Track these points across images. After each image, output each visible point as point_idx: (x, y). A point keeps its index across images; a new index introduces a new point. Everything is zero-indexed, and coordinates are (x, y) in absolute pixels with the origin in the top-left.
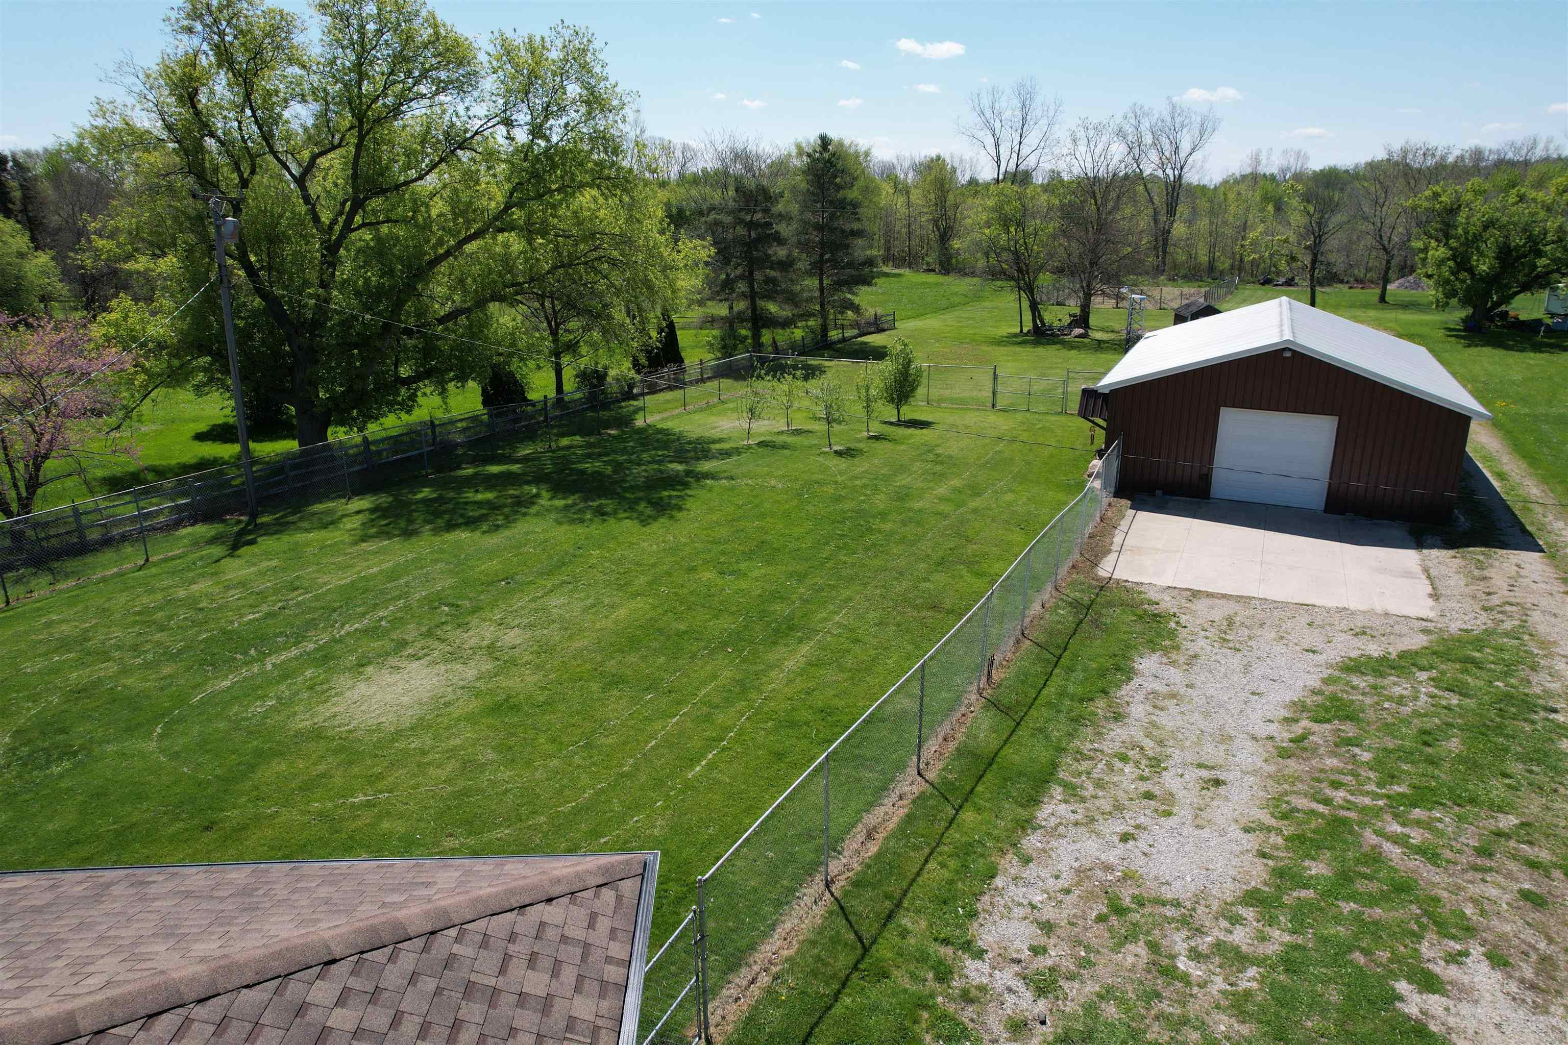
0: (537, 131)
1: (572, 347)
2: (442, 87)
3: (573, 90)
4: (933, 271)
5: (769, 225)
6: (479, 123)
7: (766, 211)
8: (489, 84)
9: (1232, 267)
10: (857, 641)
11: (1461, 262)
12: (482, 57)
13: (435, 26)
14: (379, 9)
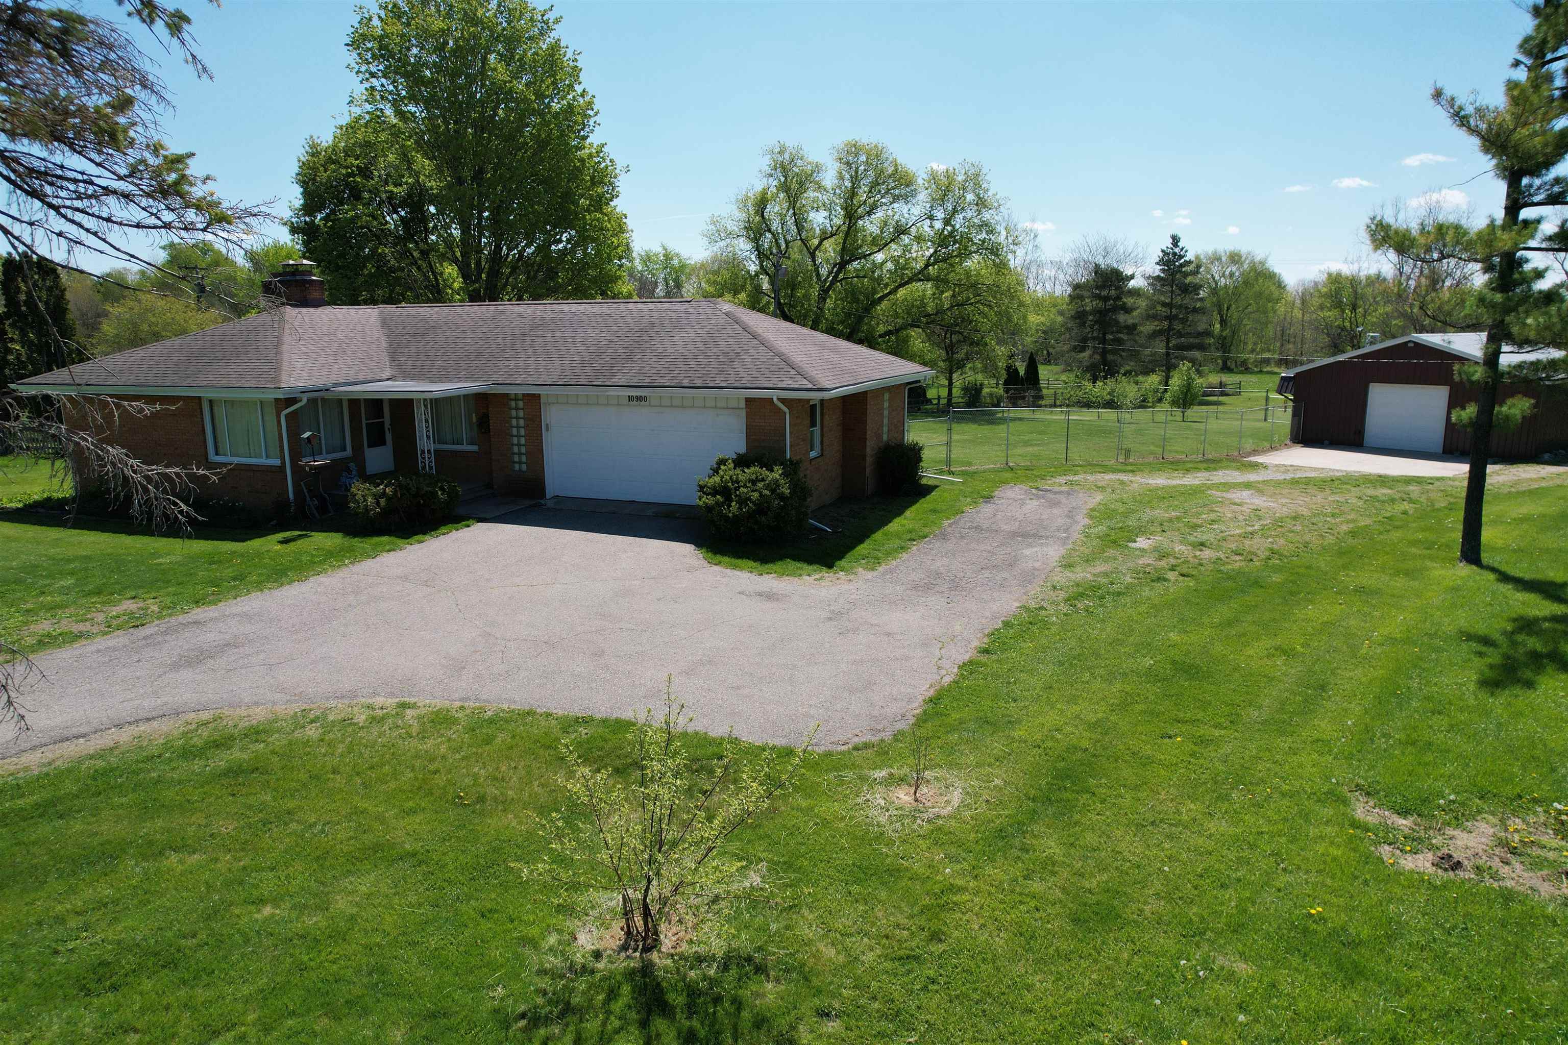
0: (947, 222)
1: (960, 366)
2: (896, 199)
3: (970, 197)
5: (1118, 298)
6: (915, 219)
7: (1118, 288)
8: (923, 196)
12: (920, 181)
13: (896, 165)
14: (867, 159)
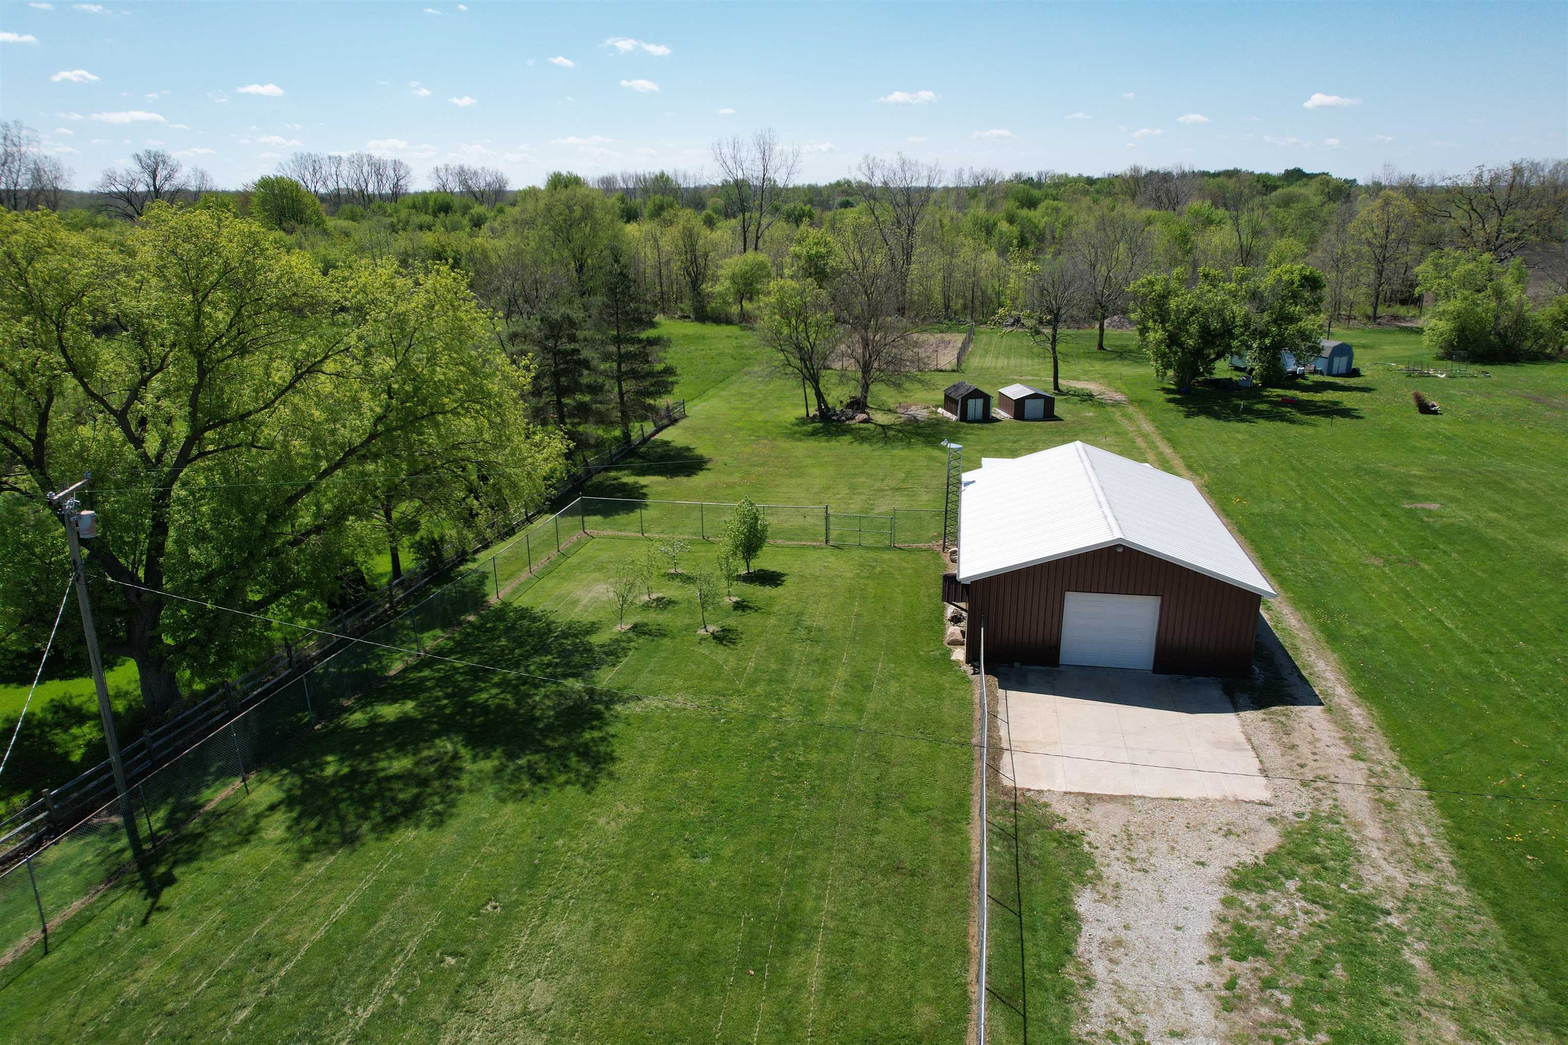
4: (689, 317)
5: (576, 352)
9: (965, 307)
10: (854, 934)
11: (1173, 340)
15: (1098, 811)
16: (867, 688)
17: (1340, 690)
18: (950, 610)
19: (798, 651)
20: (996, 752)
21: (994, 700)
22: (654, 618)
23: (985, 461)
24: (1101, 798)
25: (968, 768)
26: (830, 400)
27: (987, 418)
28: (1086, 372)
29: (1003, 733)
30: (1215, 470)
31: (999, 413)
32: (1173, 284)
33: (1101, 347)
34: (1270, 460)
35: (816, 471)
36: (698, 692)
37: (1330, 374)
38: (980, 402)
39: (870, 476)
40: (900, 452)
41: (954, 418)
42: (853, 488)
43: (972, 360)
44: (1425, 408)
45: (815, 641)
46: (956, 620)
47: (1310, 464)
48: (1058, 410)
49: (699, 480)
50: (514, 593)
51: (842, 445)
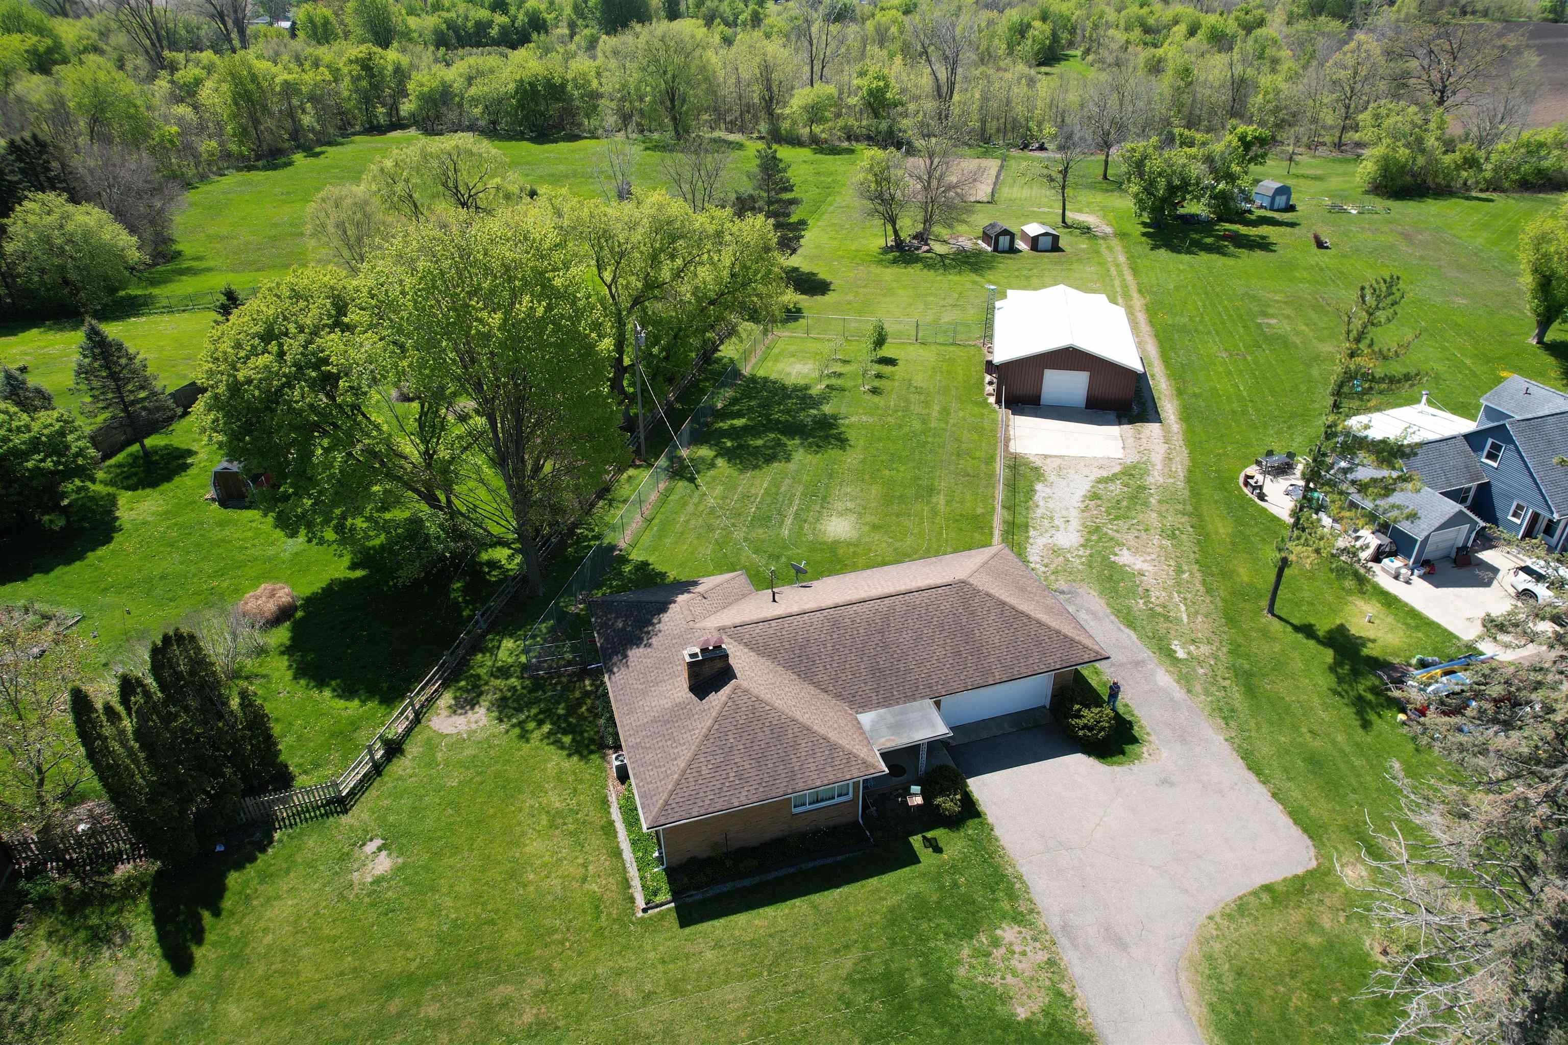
4: (765, 138)
10: (954, 492)
11: (1148, 191)
15: (1048, 461)
16: (948, 414)
17: (1172, 417)
18: (988, 378)
19: (913, 398)
20: (1007, 441)
21: (1008, 419)
22: (833, 381)
23: (1010, 292)
24: (1050, 456)
25: (995, 445)
26: (903, 235)
27: (1012, 250)
28: (1089, 204)
29: (1011, 433)
30: (1155, 294)
31: (1021, 245)
32: (1150, 150)
33: (1105, 177)
34: (1194, 287)
35: (901, 292)
36: (872, 415)
37: (1272, 209)
38: (1008, 238)
39: (936, 296)
40: (953, 278)
41: (989, 249)
42: (926, 304)
43: (1003, 190)
44: (1320, 245)
45: (920, 393)
46: (991, 383)
47: (1218, 289)
48: (1062, 243)
49: (828, 298)
50: (753, 368)
51: (914, 272)
